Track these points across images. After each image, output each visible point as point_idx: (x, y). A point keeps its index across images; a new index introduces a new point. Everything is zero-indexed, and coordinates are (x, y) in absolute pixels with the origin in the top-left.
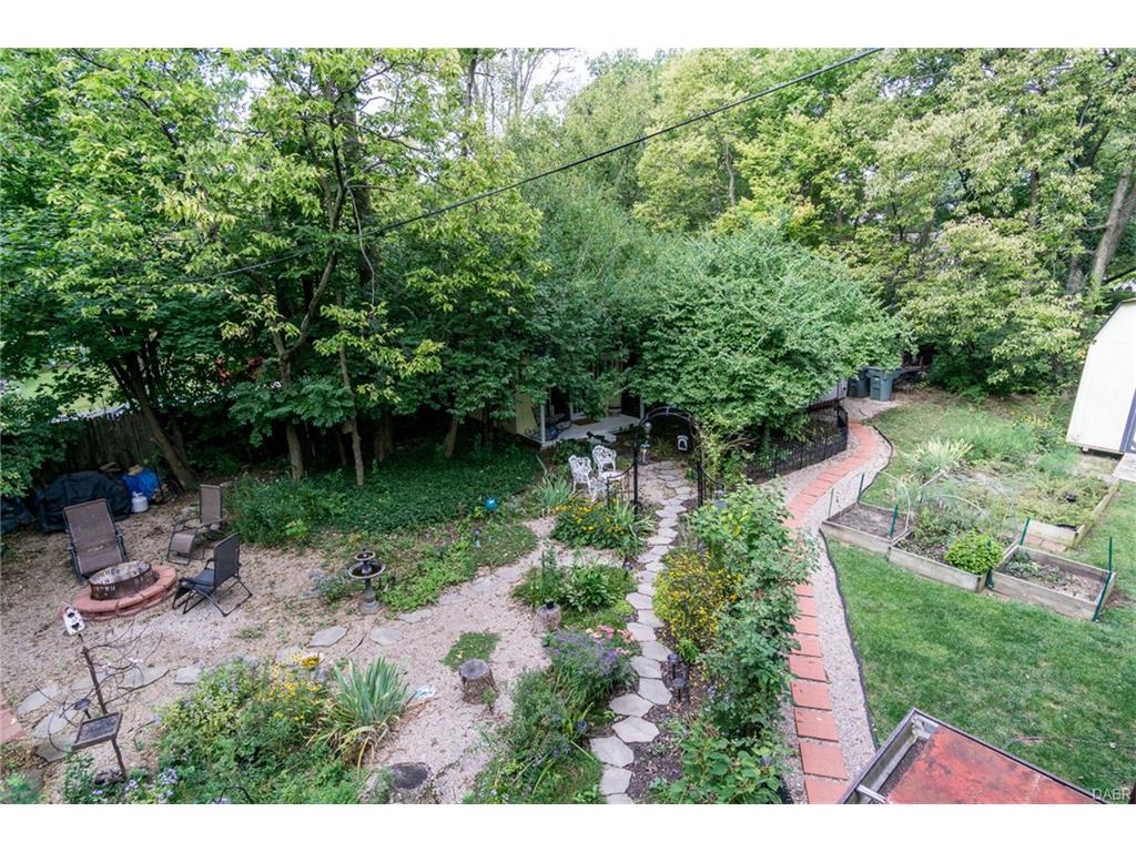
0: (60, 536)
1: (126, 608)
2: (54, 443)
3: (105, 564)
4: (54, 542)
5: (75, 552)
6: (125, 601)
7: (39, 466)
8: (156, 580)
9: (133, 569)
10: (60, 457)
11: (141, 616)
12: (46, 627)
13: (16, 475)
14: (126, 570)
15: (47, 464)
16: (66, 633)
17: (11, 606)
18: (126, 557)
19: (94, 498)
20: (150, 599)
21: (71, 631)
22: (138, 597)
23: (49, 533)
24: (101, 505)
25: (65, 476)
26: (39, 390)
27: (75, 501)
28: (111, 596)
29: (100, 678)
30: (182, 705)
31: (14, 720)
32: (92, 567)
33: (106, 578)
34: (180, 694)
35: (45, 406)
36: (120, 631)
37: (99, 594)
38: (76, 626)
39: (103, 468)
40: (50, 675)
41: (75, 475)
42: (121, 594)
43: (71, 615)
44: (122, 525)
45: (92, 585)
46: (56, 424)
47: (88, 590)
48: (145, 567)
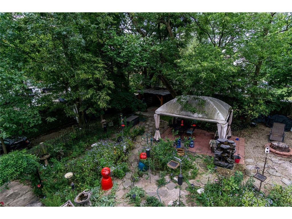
0: (269, 128)
1: (277, 154)
2: (279, 106)
3: (277, 140)
4: (267, 129)
5: (271, 134)
6: (277, 152)
7: (273, 111)
8: (288, 152)
9: (283, 145)
10: (279, 110)
11: (280, 158)
12: (257, 147)
13: (268, 111)
14: (281, 145)
15: (275, 110)
16: (264, 152)
17: (253, 138)
18: (283, 141)
19: (282, 123)
20: (285, 155)
21: (266, 152)
22: (281, 153)
23: (267, 126)
24: (283, 126)
25: (277, 115)
26: (282, 92)
27: (277, 122)
28: (275, 148)
29: (266, 166)
30: (281, 188)
31: (244, 161)
32: (272, 139)
33: (275, 144)
34: (281, 184)
35: (282, 96)
37: (272, 146)
38: (267, 152)
39: (288, 116)
40: (254, 157)
41: (280, 116)
42: (278, 150)
43: (268, 148)
44: (285, 133)
45: (272, 143)
46: (282, 102)
47: (270, 144)
48: (287, 146)
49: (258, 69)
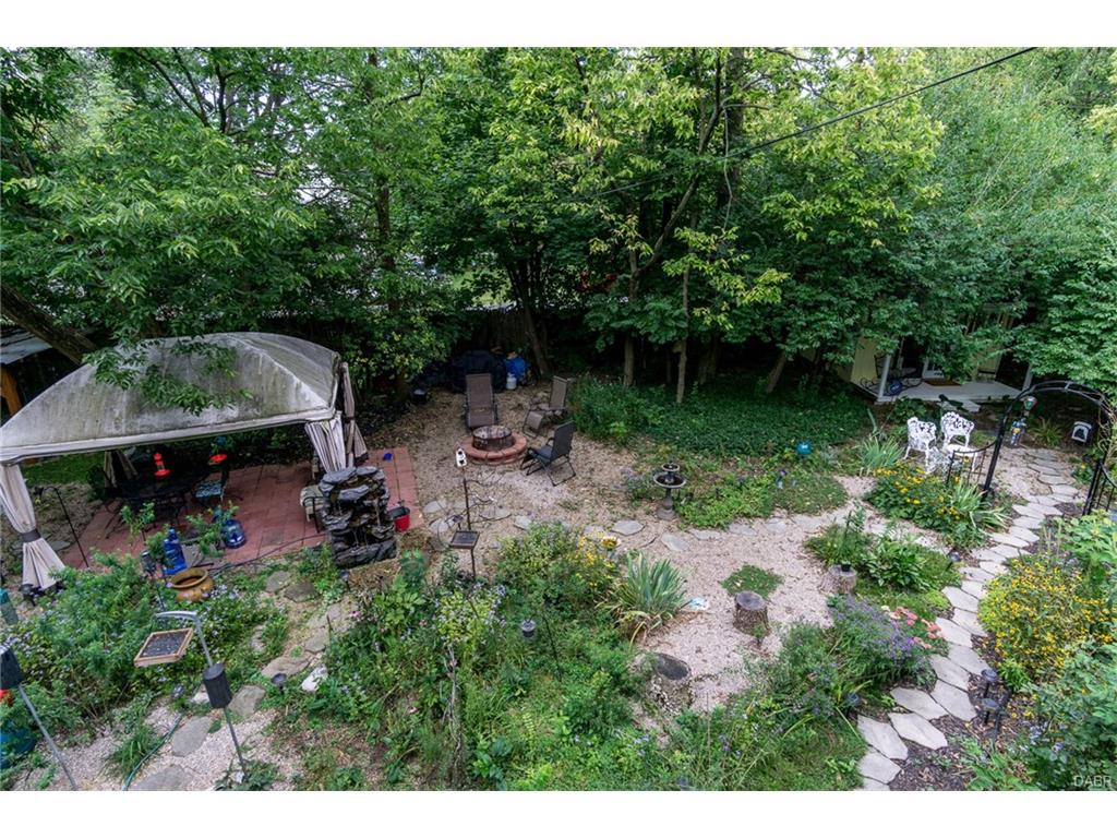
0: (461, 395)
1: (492, 459)
2: (465, 325)
3: (484, 423)
4: (457, 399)
5: (467, 410)
6: (492, 454)
7: (456, 341)
8: (513, 444)
9: (500, 432)
10: (468, 338)
11: (500, 468)
12: (445, 458)
13: (443, 346)
14: (496, 431)
15: (461, 340)
16: (456, 465)
17: (428, 437)
18: (497, 422)
19: (484, 371)
20: (508, 457)
21: (459, 464)
22: (500, 454)
23: (455, 392)
24: (487, 378)
25: (469, 352)
26: (463, 283)
27: (473, 372)
28: (483, 448)
29: (470, 505)
30: (516, 542)
31: (421, 516)
32: (476, 423)
33: (482, 434)
34: (516, 534)
35: (466, 296)
36: (487, 476)
37: (478, 445)
38: (462, 462)
39: (493, 350)
40: (443, 492)
41: (476, 353)
42: (491, 447)
43: (460, 453)
44: (498, 396)
45: (475, 437)
46: (469, 311)
47: (471, 439)
48: (507, 432)
49: (383, 216)
